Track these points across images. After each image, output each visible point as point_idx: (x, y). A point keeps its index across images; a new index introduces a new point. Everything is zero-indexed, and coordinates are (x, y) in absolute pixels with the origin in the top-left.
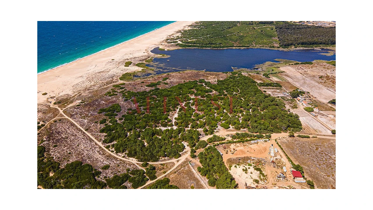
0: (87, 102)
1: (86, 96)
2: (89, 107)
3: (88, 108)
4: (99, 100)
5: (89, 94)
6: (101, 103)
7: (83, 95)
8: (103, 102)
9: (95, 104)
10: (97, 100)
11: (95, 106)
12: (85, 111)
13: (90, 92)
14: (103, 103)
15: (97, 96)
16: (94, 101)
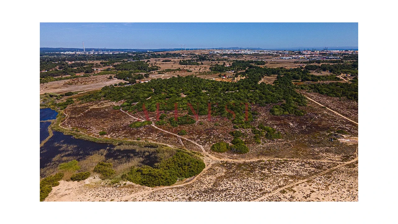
0: (323, 135)
1: (327, 151)
2: (320, 124)
3: (323, 124)
4: (297, 131)
5: (318, 152)
6: (296, 125)
7: (337, 158)
8: (291, 124)
9: (307, 127)
10: (303, 132)
11: (309, 123)
12: (327, 121)
13: (316, 158)
14: (292, 122)
15: (299, 142)
16: (308, 133)
